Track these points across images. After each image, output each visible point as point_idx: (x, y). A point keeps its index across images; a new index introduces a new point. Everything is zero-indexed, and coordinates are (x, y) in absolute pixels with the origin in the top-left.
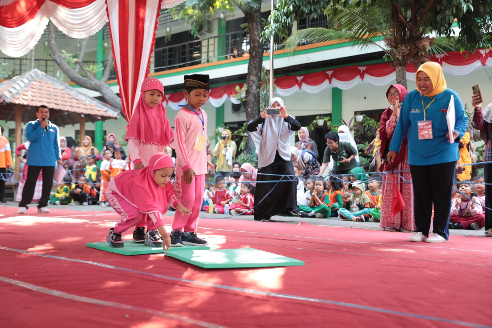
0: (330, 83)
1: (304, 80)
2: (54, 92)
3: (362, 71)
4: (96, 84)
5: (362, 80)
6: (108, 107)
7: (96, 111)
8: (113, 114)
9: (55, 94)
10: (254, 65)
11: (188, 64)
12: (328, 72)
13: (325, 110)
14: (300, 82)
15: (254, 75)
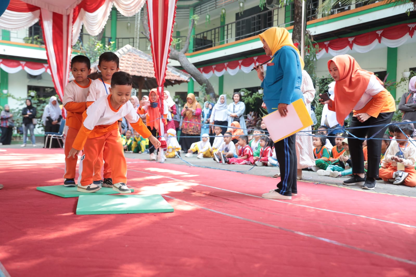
0: (380, 42)
1: (355, 41)
2: (139, 62)
3: (411, 28)
4: (175, 54)
5: (412, 37)
6: (181, 73)
7: (171, 76)
8: (185, 78)
9: (139, 64)
10: (297, 30)
11: (256, 33)
12: (377, 32)
13: (380, 68)
14: (351, 42)
15: (297, 39)
